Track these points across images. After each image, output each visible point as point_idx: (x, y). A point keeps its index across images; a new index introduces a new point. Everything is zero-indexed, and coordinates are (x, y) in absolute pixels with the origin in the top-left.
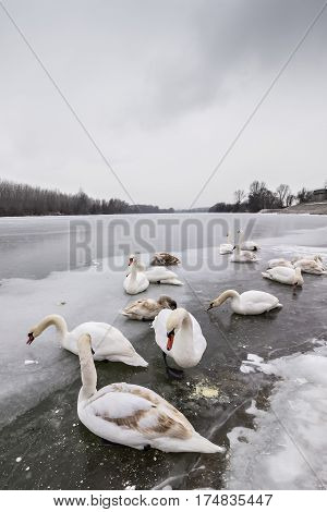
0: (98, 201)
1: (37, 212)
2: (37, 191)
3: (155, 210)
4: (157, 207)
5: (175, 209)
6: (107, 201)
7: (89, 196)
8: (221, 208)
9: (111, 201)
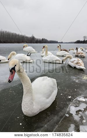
0: (38, 39)
1: (19, 42)
2: (18, 35)
3: (57, 42)
4: (57, 41)
5: (63, 42)
6: (41, 39)
7: (35, 37)
8: (78, 42)
9: (42, 39)
